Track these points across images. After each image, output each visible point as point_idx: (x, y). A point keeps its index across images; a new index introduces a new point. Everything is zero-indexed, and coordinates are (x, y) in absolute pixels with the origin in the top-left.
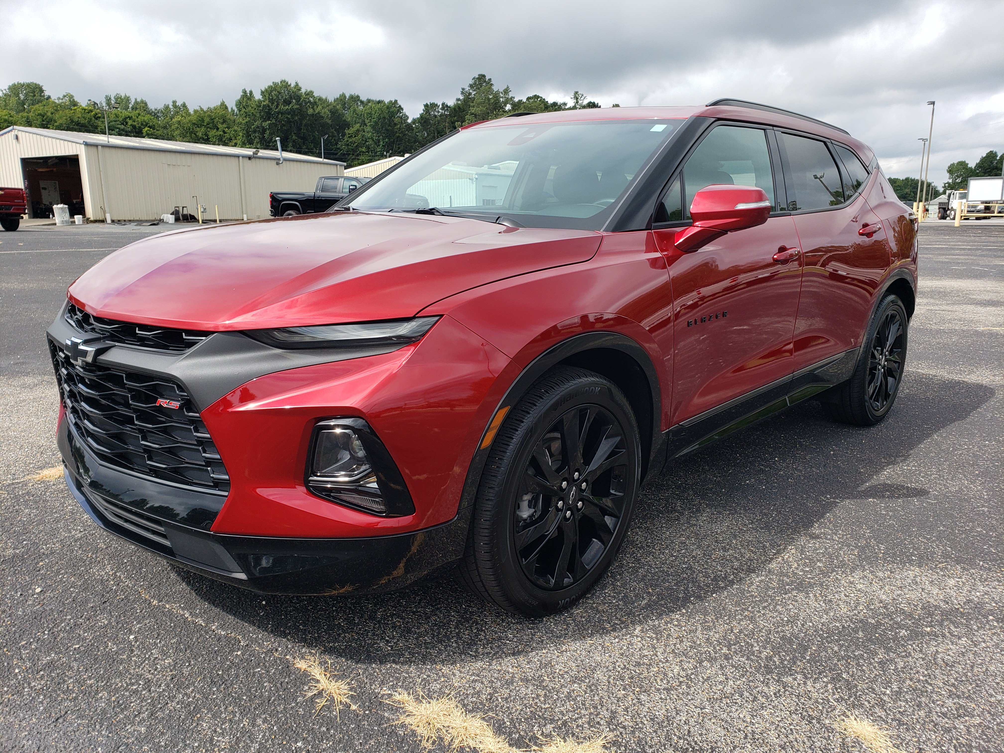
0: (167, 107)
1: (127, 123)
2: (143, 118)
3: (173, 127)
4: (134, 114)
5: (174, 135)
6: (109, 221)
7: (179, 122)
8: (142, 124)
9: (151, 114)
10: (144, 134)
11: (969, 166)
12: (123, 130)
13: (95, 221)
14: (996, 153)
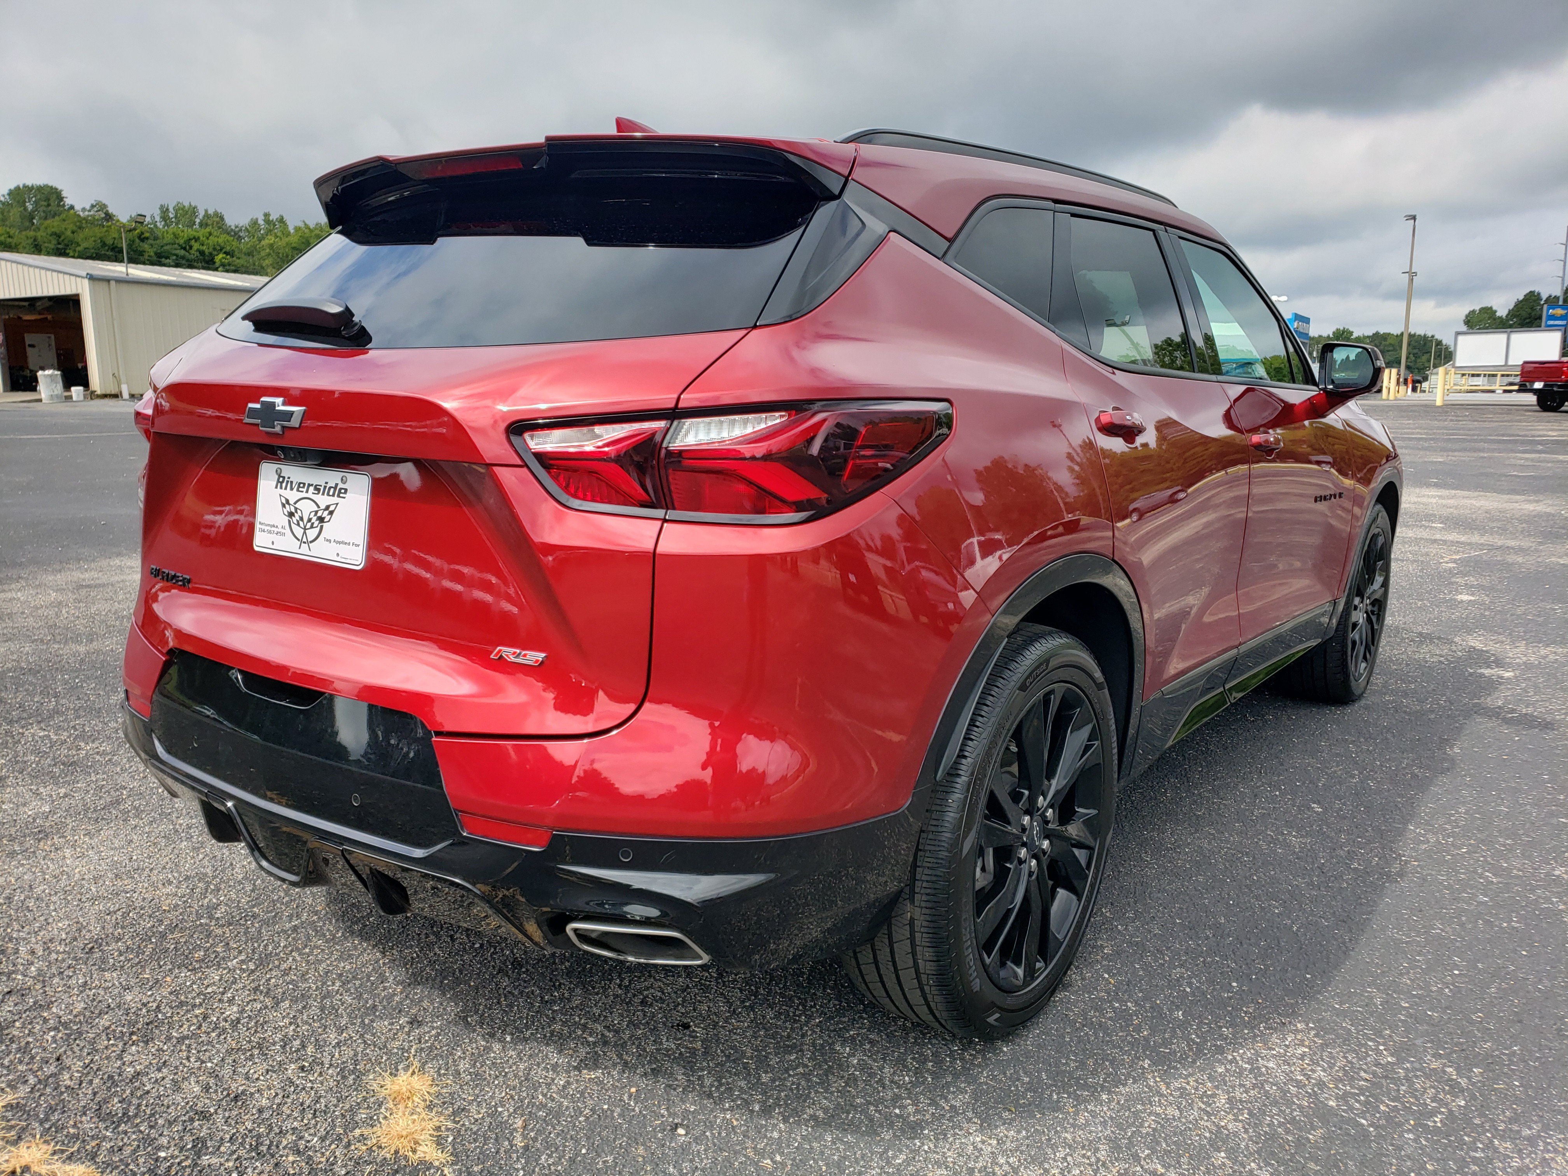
0: (255, 223)
1: (191, 247)
2: (216, 239)
3: (263, 254)
4: (202, 233)
5: (264, 265)
6: (126, 395)
7: (271, 246)
8: (214, 249)
9: (228, 234)
10: (217, 265)
11: (1498, 314)
12: (183, 258)
13: (105, 396)
14: (1539, 294)
